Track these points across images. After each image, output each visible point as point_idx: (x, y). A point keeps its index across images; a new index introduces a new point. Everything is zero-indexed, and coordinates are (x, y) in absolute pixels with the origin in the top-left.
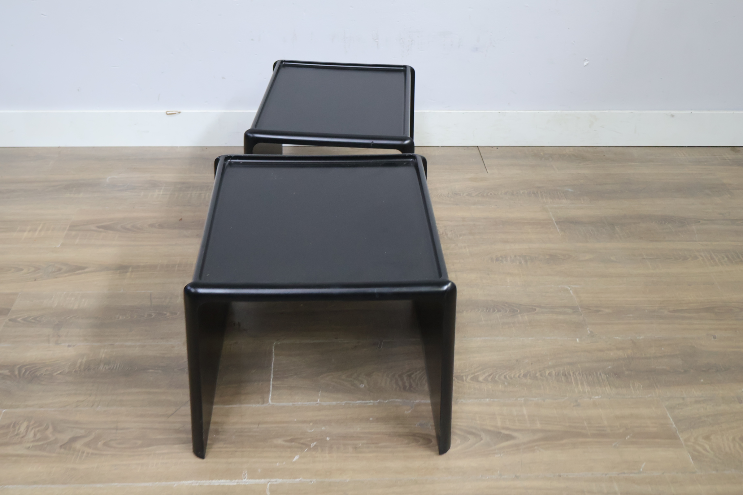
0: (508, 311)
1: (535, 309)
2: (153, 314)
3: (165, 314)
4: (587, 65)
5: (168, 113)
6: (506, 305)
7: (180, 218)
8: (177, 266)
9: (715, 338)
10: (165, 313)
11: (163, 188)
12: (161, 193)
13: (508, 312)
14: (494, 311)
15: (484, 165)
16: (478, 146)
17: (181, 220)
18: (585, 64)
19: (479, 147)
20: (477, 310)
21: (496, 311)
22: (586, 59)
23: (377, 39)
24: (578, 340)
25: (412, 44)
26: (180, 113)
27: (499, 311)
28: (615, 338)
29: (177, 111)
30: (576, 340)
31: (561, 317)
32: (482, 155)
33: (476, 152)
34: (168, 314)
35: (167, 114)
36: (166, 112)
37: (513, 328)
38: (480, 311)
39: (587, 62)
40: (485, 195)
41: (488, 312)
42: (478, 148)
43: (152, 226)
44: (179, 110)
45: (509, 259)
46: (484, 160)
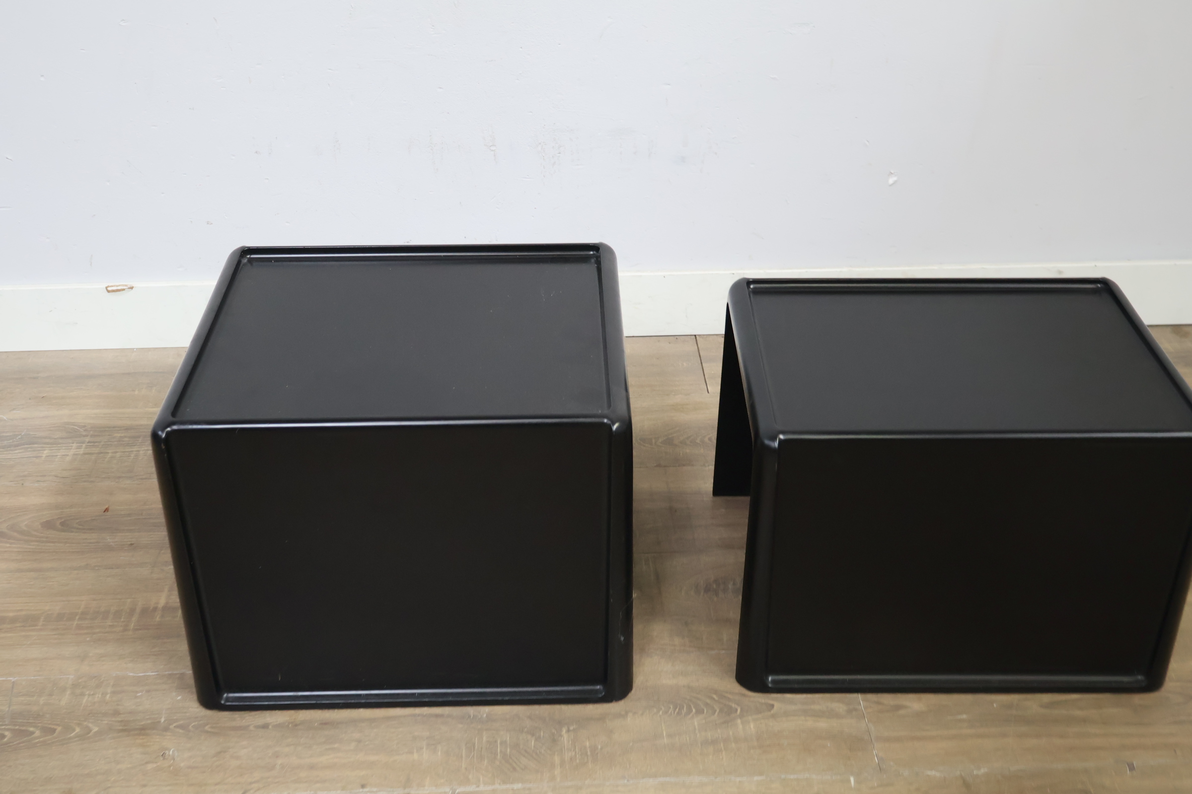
0: (718, 711)
1: (773, 706)
2: (7, 733)
3: (33, 733)
4: (895, 182)
5: (109, 289)
6: (715, 696)
7: (107, 507)
8: (77, 617)
9: (1132, 768)
10: (31, 729)
11: (87, 439)
12: (81, 451)
13: (716, 713)
14: (690, 710)
15: (704, 375)
16: (695, 336)
17: (106, 510)
18: (891, 181)
19: (697, 336)
20: (655, 710)
21: (694, 710)
22: (892, 172)
23: (493, 145)
24: (852, 779)
25: (559, 153)
26: (132, 288)
27: (699, 712)
28: (929, 773)
29: (126, 286)
30: (849, 781)
31: (823, 724)
32: (701, 354)
33: (691, 347)
34: (37, 733)
35: (109, 291)
36: (108, 286)
37: (724, 753)
38: (661, 713)
39: (895, 179)
40: (698, 441)
41: (678, 713)
42: (696, 338)
43: (48, 525)
44: (130, 284)
45: (730, 586)
46: (703, 364)
